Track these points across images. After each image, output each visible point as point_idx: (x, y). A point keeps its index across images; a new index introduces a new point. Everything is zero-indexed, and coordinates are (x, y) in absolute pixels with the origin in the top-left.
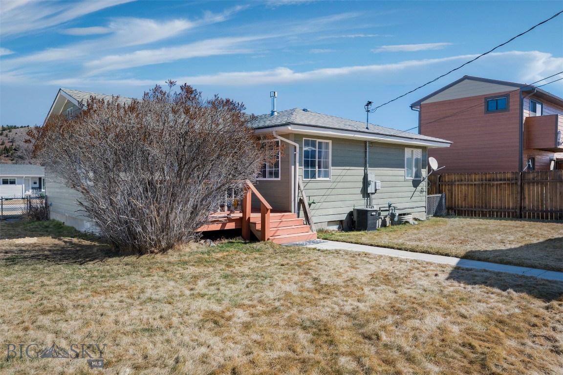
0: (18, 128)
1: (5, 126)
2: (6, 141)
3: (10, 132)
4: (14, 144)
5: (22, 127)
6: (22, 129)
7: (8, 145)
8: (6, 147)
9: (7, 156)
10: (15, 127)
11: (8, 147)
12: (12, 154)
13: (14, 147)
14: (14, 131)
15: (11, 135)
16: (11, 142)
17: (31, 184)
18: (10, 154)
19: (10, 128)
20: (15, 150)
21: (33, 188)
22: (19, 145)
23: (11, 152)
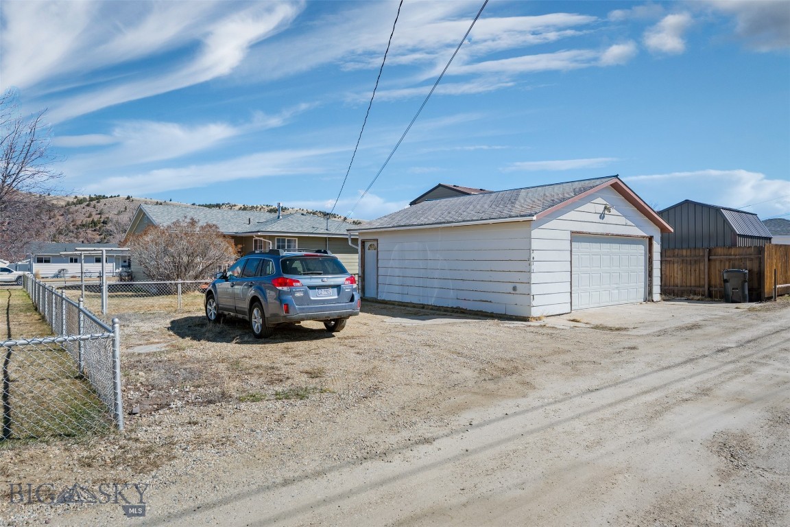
0: (107, 197)
1: (93, 196)
2: (94, 213)
3: (98, 202)
4: (102, 216)
5: (111, 197)
6: (111, 199)
7: (96, 218)
8: (93, 220)
9: (95, 230)
10: (104, 197)
11: (96, 220)
12: (100, 228)
13: (102, 220)
14: (103, 201)
15: (100, 206)
16: (99, 214)
17: (121, 263)
18: (98, 228)
19: (99, 198)
20: (103, 223)
21: (122, 267)
22: (108, 218)
23: (99, 226)
